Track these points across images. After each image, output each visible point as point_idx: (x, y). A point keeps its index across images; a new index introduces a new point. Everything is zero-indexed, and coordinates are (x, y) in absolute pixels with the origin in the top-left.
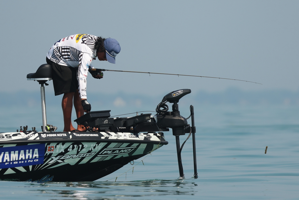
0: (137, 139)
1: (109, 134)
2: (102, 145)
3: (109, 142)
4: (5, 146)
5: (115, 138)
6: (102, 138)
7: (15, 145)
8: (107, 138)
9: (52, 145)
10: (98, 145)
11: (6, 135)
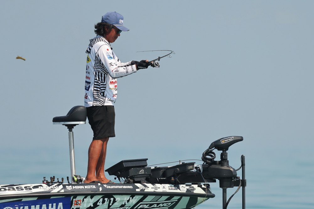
0: (178, 191)
1: (145, 186)
2: (137, 198)
3: (145, 195)
4: (24, 200)
5: (152, 190)
6: (138, 190)
7: (35, 199)
8: (142, 190)
9: (78, 198)
10: (132, 198)
11: (25, 187)
